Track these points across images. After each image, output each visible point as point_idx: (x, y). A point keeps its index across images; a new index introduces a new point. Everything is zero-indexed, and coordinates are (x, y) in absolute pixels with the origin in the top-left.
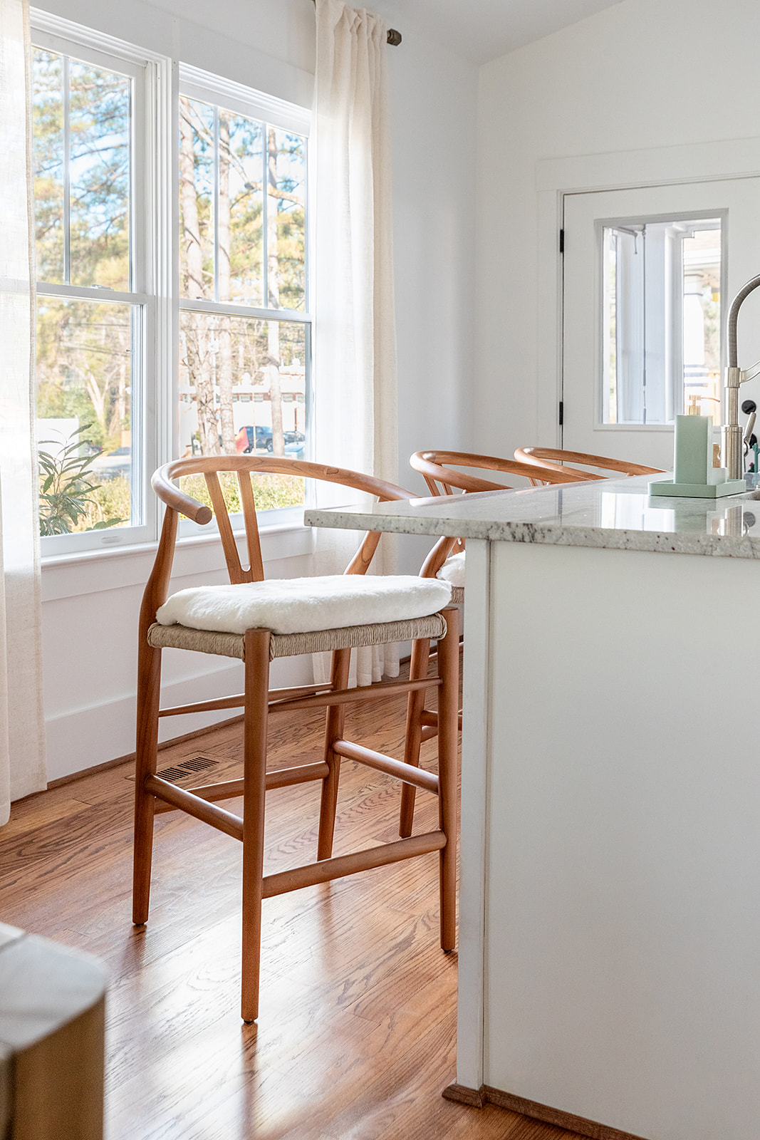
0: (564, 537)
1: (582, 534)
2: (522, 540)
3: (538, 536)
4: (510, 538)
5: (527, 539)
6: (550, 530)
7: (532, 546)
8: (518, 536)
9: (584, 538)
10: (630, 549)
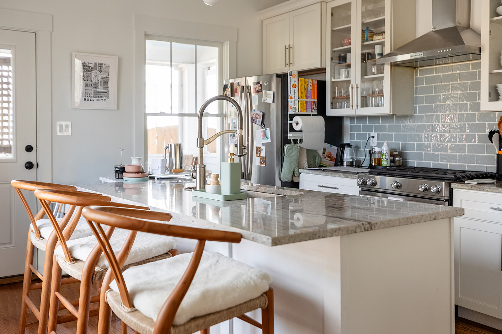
0: (381, 226)
1: (387, 223)
2: (368, 230)
3: (373, 227)
4: (364, 230)
5: (369, 229)
6: (377, 224)
7: (372, 231)
8: (366, 229)
9: (387, 224)
10: (401, 225)
